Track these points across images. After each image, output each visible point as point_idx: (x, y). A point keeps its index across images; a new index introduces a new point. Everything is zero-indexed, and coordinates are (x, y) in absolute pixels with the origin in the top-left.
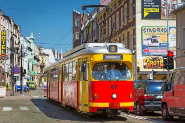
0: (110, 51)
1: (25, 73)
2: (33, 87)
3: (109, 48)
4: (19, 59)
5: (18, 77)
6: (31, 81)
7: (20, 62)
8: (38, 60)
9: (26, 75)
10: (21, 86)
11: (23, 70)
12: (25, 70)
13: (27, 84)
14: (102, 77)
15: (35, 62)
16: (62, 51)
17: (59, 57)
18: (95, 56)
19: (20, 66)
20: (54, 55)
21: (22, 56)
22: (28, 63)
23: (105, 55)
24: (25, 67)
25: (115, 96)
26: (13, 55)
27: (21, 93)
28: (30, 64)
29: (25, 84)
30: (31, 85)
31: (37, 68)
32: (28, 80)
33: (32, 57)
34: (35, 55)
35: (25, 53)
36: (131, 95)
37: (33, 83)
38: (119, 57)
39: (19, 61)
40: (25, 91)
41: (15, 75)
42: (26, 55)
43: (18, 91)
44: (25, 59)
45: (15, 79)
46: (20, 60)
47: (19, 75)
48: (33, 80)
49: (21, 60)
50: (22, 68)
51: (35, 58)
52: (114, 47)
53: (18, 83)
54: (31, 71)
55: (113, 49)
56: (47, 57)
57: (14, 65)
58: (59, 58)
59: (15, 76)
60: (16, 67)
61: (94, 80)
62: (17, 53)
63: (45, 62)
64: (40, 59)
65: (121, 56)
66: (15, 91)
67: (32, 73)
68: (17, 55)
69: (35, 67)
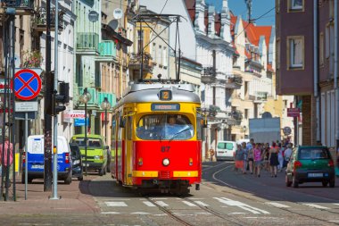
0: (161, 98)
1: (65, 99)
2: (97, 160)
3: (161, 95)
4: (36, 36)
5: (32, 114)
6: (92, 135)
7: (43, 52)
8: (122, 43)
9: (70, 109)
10: (47, 158)
11: (57, 87)
12: (64, 86)
13: (74, 147)
14: (151, 135)
15: (110, 49)
16: (225, 4)
17: (212, 27)
18: (140, 105)
19: (43, 67)
20: (193, 18)
21: (50, 26)
22: (79, 57)
23: (154, 105)
24: (65, 74)
25: (166, 162)
26: (12, 17)
27: (48, 186)
28: (85, 60)
29: (62, 146)
30: (90, 153)
31: (118, 76)
32: (78, 130)
33: (97, 28)
34: (107, 22)
35: (64, 11)
36: (191, 161)
37: (97, 145)
38: (174, 107)
39: (36, 46)
40: (64, 179)
41: (20, 107)
42: (67, 18)
43: (32, 177)
44: (66, 37)
45: (22, 123)
46: (43, 42)
47: (37, 107)
48: (97, 131)
49: (49, 39)
50: (50, 76)
51: (108, 32)
52: (167, 93)
53: (35, 145)
54: (92, 90)
55: (166, 95)
56: (160, 27)
57: (17, 64)
58: (212, 35)
59: (23, 114)
60: (26, 72)
61: (138, 139)
62: (29, 11)
63: (150, 50)
64: (130, 36)
65: (178, 105)
66: (19, 177)
67: (96, 99)
68: (26, 18)
69: (108, 74)
